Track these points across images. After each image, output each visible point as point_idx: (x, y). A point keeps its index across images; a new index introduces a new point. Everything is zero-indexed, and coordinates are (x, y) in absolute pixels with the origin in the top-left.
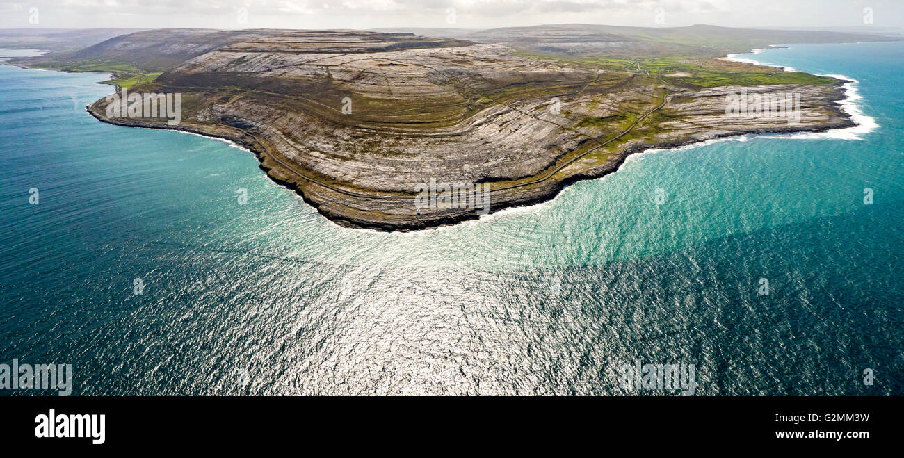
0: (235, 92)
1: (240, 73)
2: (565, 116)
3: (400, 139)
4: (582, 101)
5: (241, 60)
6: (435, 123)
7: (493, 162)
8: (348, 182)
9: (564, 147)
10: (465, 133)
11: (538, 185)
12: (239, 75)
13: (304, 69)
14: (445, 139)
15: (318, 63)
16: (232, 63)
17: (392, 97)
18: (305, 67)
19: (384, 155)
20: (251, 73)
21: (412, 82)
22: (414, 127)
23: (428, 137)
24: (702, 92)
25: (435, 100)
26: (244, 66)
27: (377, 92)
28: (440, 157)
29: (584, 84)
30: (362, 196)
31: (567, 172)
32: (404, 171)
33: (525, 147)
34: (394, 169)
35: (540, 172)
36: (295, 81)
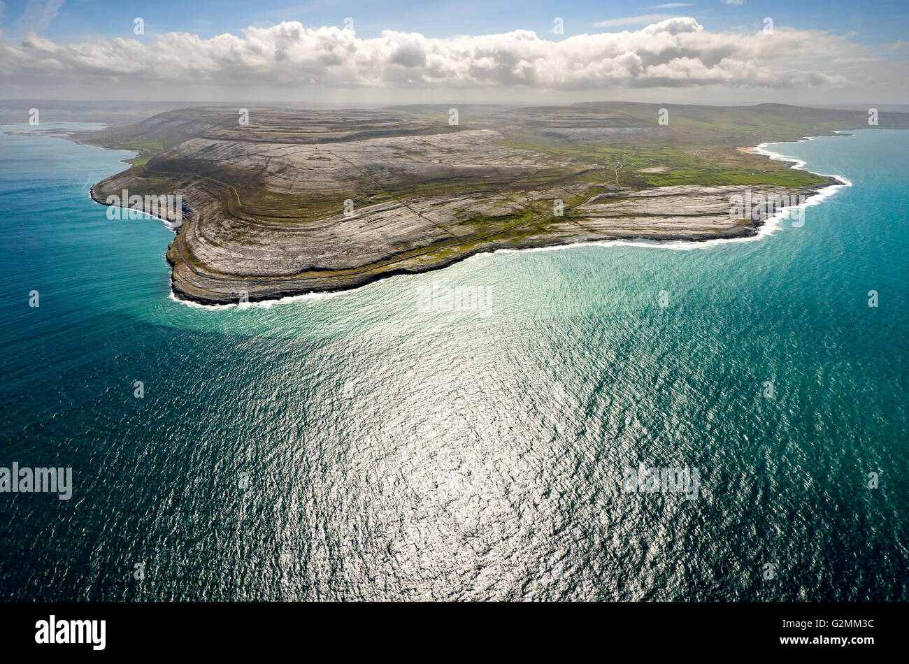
0: (195, 178)
1: (206, 160)
2: (455, 213)
3: (262, 231)
5: (211, 148)
6: (303, 218)
7: (328, 254)
8: (205, 264)
9: (416, 244)
10: (319, 229)
11: (353, 276)
12: (203, 162)
13: (252, 160)
14: (298, 233)
15: (266, 154)
16: (202, 150)
17: (289, 192)
18: (254, 157)
19: (243, 244)
20: (213, 161)
21: (316, 178)
22: (281, 222)
23: (284, 230)
25: (324, 196)
26: (210, 154)
27: (281, 187)
28: (283, 248)
30: (206, 276)
31: (393, 266)
32: (248, 258)
33: (369, 244)
34: (241, 256)
35: (364, 266)
36: (239, 171)
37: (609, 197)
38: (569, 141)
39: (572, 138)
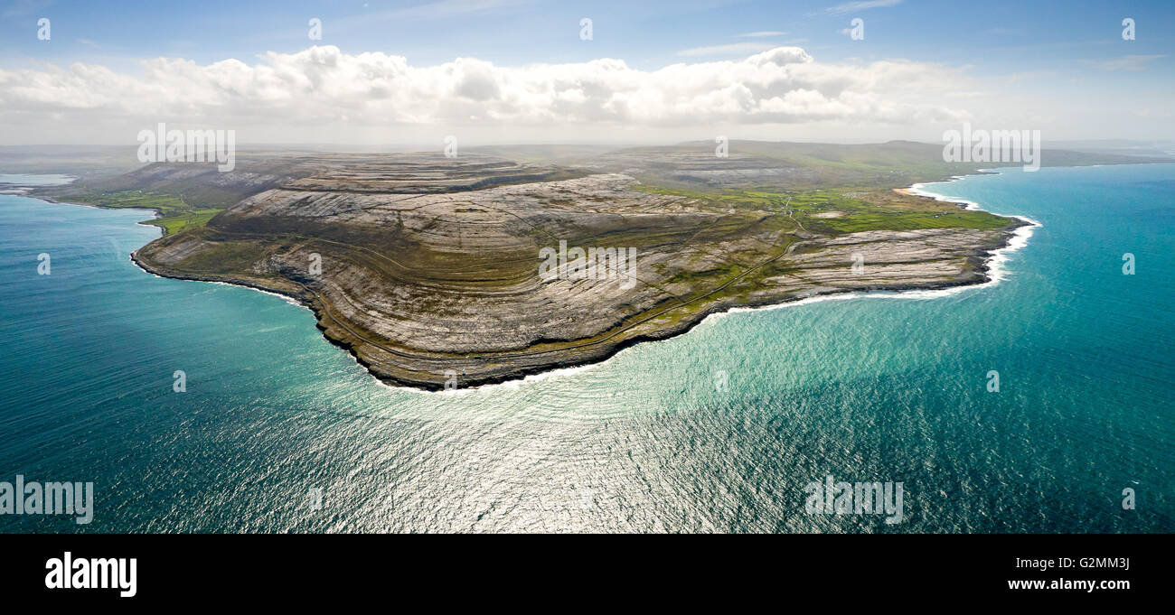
0: (297, 240)
1: (303, 217)
2: (656, 269)
3: (459, 298)
4: (687, 251)
5: (304, 202)
6: (501, 281)
7: (552, 323)
8: (401, 342)
9: (639, 306)
10: (529, 292)
11: (594, 347)
12: (301, 220)
13: (373, 214)
14: (506, 298)
15: (390, 207)
16: (293, 204)
17: (460, 251)
18: (375, 211)
19: (441, 315)
20: (314, 218)
21: (486, 233)
22: (477, 286)
23: (488, 296)
24: (837, 239)
25: (507, 254)
26: (307, 209)
27: (446, 245)
28: (497, 317)
29: (695, 230)
30: (413, 357)
31: (630, 333)
32: (458, 331)
33: (592, 308)
34: (448, 330)
35: (601, 333)
36: (363, 229)
37: (806, 246)
38: (710, 185)
39: (712, 181)
